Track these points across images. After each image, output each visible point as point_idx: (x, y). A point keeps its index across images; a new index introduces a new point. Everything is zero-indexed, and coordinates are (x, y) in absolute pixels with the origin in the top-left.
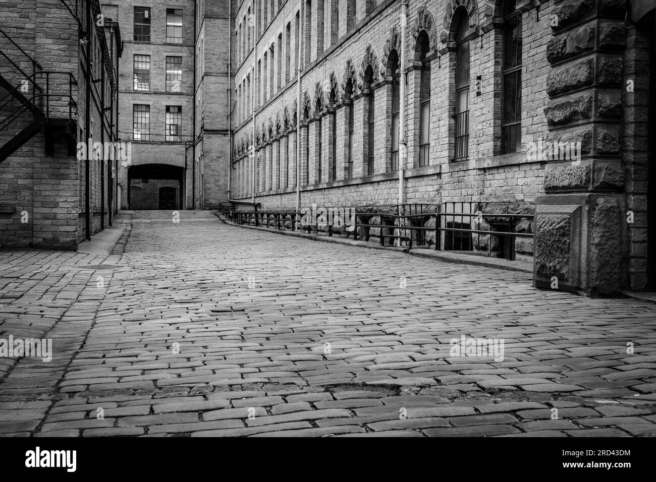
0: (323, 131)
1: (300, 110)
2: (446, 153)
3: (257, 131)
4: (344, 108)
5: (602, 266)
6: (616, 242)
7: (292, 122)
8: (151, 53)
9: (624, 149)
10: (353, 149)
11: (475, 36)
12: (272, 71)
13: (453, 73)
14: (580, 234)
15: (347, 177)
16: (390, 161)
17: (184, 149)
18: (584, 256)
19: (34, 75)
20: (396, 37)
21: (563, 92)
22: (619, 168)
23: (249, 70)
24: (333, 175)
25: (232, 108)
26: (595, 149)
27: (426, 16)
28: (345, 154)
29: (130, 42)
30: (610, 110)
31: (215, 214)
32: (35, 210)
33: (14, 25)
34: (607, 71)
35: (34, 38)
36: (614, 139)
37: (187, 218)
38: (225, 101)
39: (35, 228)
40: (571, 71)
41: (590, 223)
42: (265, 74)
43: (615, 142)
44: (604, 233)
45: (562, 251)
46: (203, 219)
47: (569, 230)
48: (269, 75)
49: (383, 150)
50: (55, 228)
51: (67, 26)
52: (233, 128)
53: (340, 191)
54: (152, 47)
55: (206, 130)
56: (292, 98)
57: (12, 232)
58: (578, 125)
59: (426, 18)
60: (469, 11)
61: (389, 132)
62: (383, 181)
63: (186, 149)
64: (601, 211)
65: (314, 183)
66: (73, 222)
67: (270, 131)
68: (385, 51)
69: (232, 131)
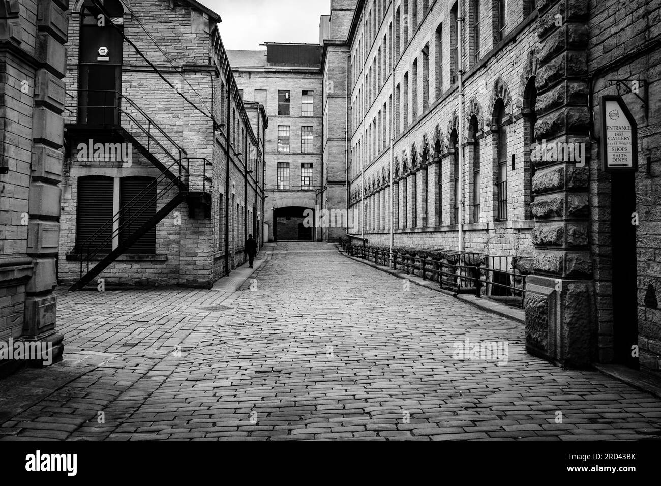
0: (408, 188)
1: (393, 170)
2: (491, 214)
3: (364, 183)
4: (421, 171)
5: (573, 343)
6: (585, 321)
7: (387, 179)
8: (290, 125)
9: (591, 242)
10: (429, 204)
11: (510, 122)
12: (375, 138)
13: (496, 150)
14: (556, 313)
15: (425, 225)
16: (453, 216)
17: (315, 195)
18: (558, 332)
19: (180, 160)
20: (455, 120)
21: (544, 192)
22: (588, 258)
23: (360, 137)
24: (415, 223)
25: (349, 164)
26: (567, 242)
27: (476, 104)
28: (423, 207)
29: (275, 117)
30: (578, 210)
31: (336, 246)
32: (181, 258)
33: (169, 123)
34: (575, 178)
35: (182, 132)
36: (583, 234)
37: (315, 249)
38: (343, 160)
39: (181, 271)
40: (549, 175)
41: (562, 305)
42: (370, 140)
43: (584, 237)
44: (574, 313)
45: (542, 326)
46: (326, 251)
47: (547, 309)
48: (372, 142)
49: (448, 207)
50: (195, 272)
51: (205, 123)
52: (349, 180)
53: (419, 236)
54: (290, 119)
55: (329, 182)
56: (387, 161)
57: (165, 275)
58: (555, 221)
59: (475, 105)
60: (505, 102)
61: (453, 193)
62: (448, 231)
63: (316, 195)
64: (572, 296)
65: (402, 228)
66: (208, 267)
67: (374, 184)
68: (448, 129)
69: (349, 182)
